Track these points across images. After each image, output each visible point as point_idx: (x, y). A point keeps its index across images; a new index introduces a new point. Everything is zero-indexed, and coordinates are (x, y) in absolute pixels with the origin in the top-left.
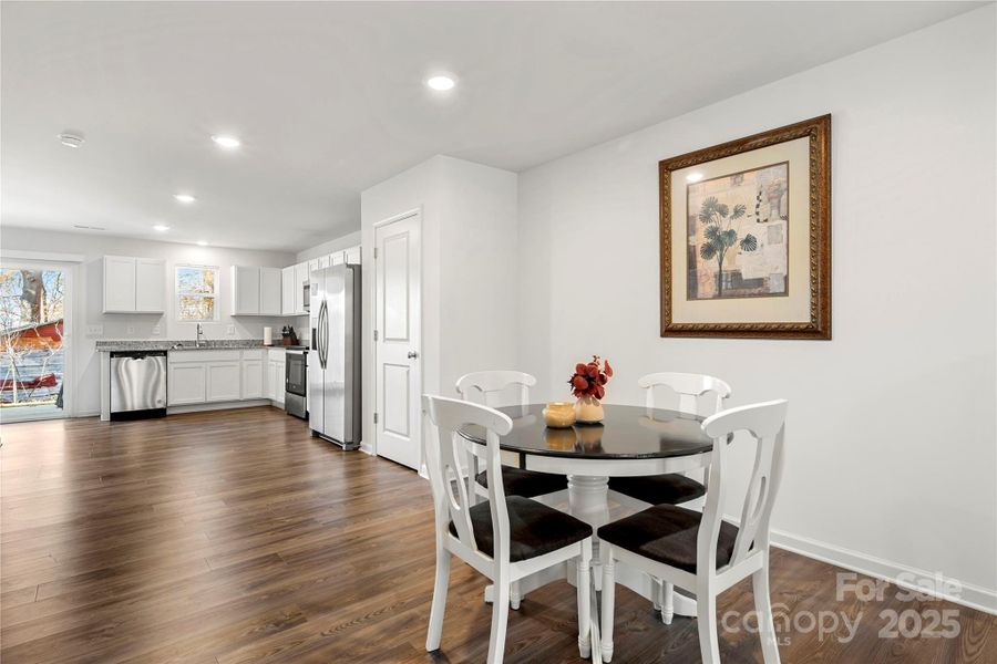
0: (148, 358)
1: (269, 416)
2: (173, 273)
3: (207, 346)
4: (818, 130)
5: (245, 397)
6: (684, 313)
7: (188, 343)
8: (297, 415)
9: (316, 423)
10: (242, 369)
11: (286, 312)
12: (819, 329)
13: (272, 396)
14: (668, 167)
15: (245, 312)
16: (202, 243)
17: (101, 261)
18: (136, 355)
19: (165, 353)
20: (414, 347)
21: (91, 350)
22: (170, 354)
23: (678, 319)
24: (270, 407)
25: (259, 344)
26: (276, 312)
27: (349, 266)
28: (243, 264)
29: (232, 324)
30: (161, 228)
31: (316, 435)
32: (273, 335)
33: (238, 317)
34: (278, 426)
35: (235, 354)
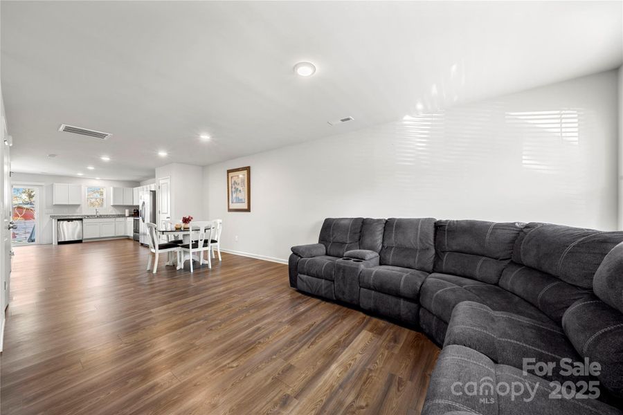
0: (74, 221)
1: (127, 241)
2: (84, 189)
3: (100, 217)
4: (248, 169)
5: (117, 235)
6: (233, 206)
7: (91, 216)
8: (136, 239)
9: (142, 241)
10: (115, 225)
11: (134, 204)
12: (248, 210)
13: (128, 235)
14: (229, 172)
15: (116, 204)
16: (98, 178)
17: (53, 185)
18: (69, 220)
19: (81, 219)
20: (169, 215)
21: (47, 219)
22: (84, 220)
23: (231, 208)
24: (128, 238)
25: (124, 216)
26: (131, 204)
27: (151, 191)
28: (115, 186)
29: (112, 208)
30: (80, 174)
31: (142, 244)
32: (130, 212)
33: (114, 206)
34: (131, 244)
35: (113, 220)
